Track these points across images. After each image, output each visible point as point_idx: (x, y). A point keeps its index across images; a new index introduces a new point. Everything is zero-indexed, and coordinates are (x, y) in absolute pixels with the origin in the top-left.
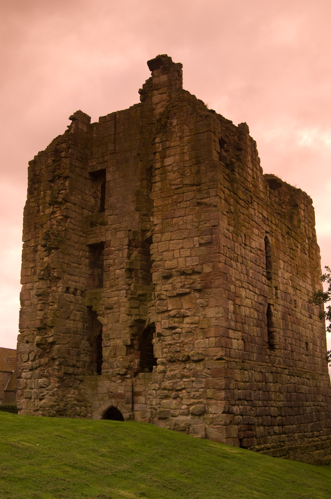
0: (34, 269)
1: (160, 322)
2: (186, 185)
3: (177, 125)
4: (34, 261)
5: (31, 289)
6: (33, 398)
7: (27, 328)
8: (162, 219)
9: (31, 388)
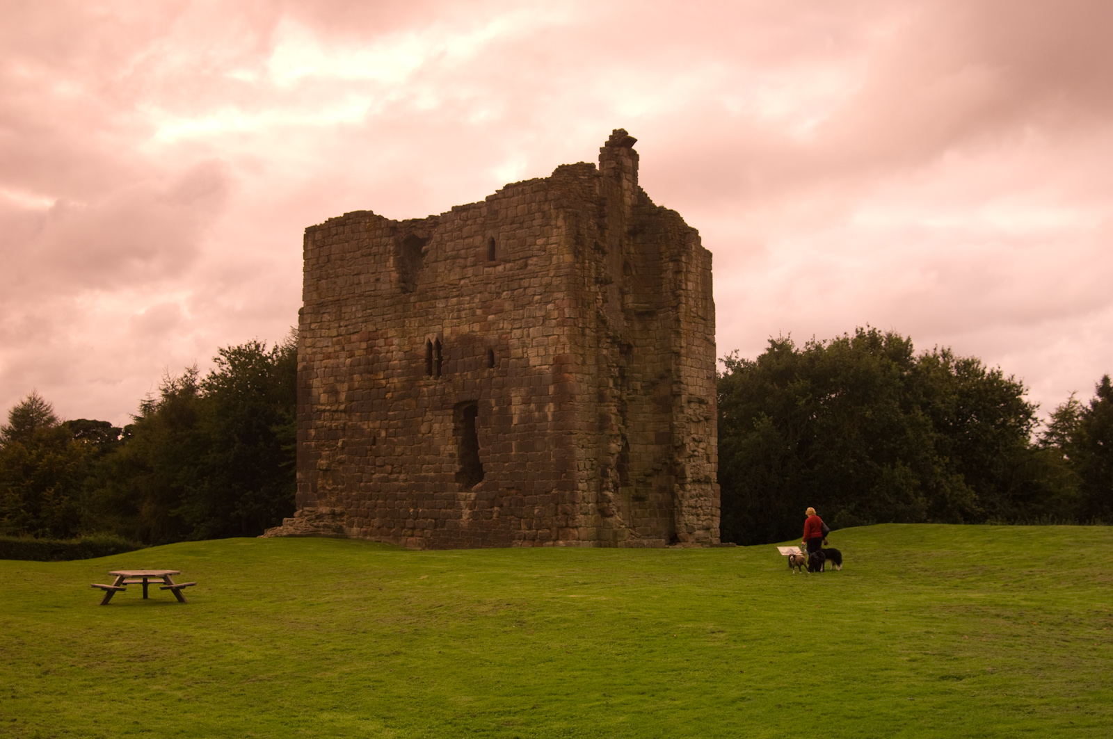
0: (584, 358)
1: (689, 444)
2: (699, 316)
3: (695, 251)
4: (583, 347)
5: (581, 382)
6: (590, 513)
7: (580, 430)
8: (687, 344)
9: (589, 503)
